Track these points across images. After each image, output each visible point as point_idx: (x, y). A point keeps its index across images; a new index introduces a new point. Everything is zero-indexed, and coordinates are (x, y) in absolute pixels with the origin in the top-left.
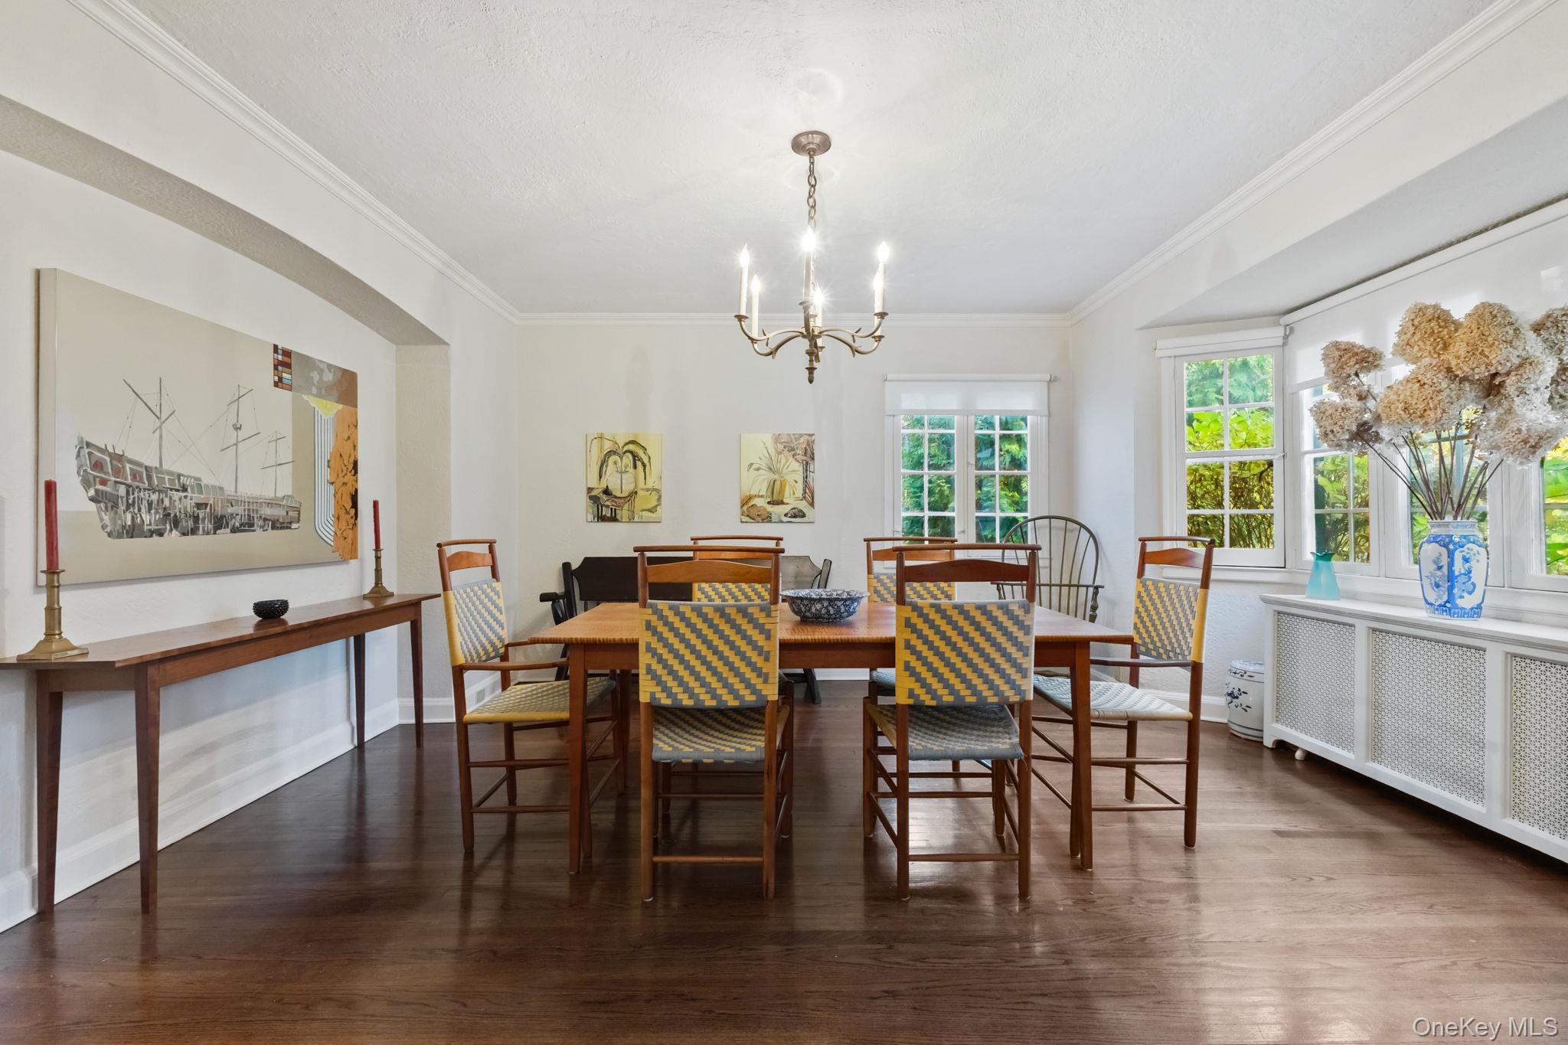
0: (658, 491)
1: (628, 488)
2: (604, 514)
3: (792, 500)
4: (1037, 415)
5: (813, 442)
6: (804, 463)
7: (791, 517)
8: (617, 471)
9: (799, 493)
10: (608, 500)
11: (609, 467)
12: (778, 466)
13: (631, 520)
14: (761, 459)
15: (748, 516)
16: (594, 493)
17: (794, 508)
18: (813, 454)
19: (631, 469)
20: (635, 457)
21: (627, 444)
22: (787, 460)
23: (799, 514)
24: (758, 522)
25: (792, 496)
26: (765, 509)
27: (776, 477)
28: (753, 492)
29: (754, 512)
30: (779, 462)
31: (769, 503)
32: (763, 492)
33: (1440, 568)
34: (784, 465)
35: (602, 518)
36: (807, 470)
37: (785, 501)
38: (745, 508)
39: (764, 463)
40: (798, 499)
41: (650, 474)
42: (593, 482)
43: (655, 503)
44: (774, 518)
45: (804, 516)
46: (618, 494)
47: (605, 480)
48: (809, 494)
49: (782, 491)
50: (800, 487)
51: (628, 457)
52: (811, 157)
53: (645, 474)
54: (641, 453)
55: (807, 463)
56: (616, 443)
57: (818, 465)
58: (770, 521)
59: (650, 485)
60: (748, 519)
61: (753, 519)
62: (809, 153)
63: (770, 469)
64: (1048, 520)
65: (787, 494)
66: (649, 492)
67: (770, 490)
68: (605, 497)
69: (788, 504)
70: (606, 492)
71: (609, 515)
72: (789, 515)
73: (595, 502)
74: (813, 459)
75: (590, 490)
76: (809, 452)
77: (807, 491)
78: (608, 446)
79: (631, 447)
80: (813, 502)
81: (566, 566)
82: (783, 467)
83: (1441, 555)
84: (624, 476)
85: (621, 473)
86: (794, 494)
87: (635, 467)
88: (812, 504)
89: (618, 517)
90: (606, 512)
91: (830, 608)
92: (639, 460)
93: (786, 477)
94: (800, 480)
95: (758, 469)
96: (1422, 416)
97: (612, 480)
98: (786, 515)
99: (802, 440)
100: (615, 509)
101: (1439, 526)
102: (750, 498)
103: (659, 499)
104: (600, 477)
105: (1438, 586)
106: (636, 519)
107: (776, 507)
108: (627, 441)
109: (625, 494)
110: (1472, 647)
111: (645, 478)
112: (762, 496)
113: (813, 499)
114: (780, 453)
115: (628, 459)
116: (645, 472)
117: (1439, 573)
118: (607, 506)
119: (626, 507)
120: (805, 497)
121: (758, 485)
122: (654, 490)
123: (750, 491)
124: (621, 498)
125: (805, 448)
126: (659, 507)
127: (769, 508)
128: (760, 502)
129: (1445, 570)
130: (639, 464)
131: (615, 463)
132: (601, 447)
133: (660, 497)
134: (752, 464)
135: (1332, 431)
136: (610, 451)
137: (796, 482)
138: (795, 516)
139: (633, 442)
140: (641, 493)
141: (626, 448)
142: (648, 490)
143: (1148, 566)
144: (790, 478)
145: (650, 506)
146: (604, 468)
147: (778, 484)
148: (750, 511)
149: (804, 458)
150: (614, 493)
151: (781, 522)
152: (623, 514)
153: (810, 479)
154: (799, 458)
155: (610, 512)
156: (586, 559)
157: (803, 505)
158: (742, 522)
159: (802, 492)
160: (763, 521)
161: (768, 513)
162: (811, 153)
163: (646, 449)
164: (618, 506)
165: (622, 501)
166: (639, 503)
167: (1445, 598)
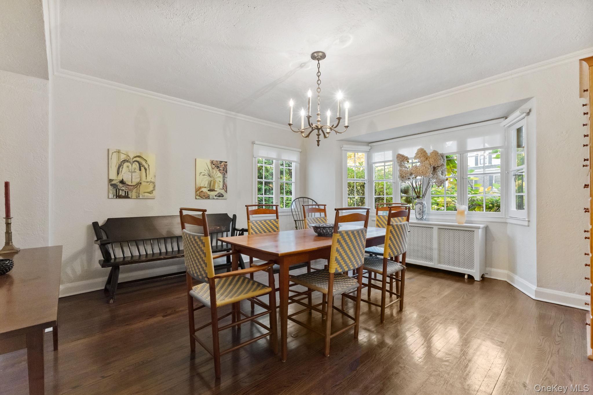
0: (153, 183)
1: (135, 181)
2: (120, 194)
3: (218, 189)
4: (296, 163)
5: (227, 165)
6: (223, 173)
7: (218, 197)
8: (129, 171)
9: (221, 187)
10: (123, 187)
11: (123, 169)
12: (213, 175)
13: (138, 197)
14: (205, 171)
15: (199, 196)
16: (113, 183)
17: (219, 193)
18: (227, 170)
19: (138, 171)
20: (140, 164)
21: (135, 157)
22: (216, 172)
23: (220, 196)
24: (204, 199)
25: (218, 188)
26: (207, 193)
27: (212, 179)
28: (202, 185)
29: (202, 194)
30: (213, 172)
31: (209, 190)
32: (206, 186)
33: (421, 210)
34: (215, 174)
35: (119, 196)
36: (224, 177)
37: (215, 190)
38: (198, 192)
39: (206, 172)
40: (221, 189)
41: (149, 174)
42: (113, 175)
43: (151, 189)
44: (211, 197)
45: (223, 196)
46: (130, 184)
47: (121, 175)
48: (225, 187)
49: (214, 185)
50: (221, 184)
51: (136, 164)
52: (318, 61)
53: (146, 174)
54: (144, 163)
55: (224, 174)
56: (129, 156)
57: (229, 175)
58: (209, 199)
59: (149, 179)
60: (199, 198)
61: (201, 197)
62: (317, 60)
63: (209, 175)
64: (303, 198)
65: (216, 187)
66: (149, 183)
67: (209, 185)
68: (121, 185)
69: (216, 191)
70: (122, 182)
71: (124, 195)
72: (217, 196)
73: (114, 187)
74: (226, 172)
75: (110, 180)
76: (225, 169)
77: (224, 186)
78: (123, 157)
79: (138, 159)
80: (227, 190)
81: (95, 224)
82: (215, 175)
83: (421, 207)
84: (133, 174)
85: (132, 172)
86: (219, 187)
87: (140, 170)
88: (226, 191)
89: (130, 196)
90: (122, 193)
91: (324, 230)
92: (142, 166)
93: (216, 179)
94: (222, 181)
95: (204, 175)
96: (425, 175)
97: (126, 175)
98: (216, 196)
99: (222, 164)
100: (128, 192)
101: (419, 200)
102: (200, 188)
103: (154, 187)
104: (118, 174)
105: (420, 214)
106: (141, 197)
107: (212, 192)
108: (136, 156)
109: (134, 184)
110: (430, 227)
111: (146, 176)
112: (205, 187)
113: (227, 189)
114: (213, 169)
115: (136, 165)
116: (146, 173)
117: (420, 211)
118: (123, 190)
119: (134, 191)
120: (223, 188)
121: (203, 182)
122: (151, 182)
123: (200, 185)
124: (131, 186)
125: (224, 167)
126: (154, 191)
127: (209, 193)
128: (205, 190)
129: (422, 210)
130: (142, 168)
131: (128, 167)
132: (119, 157)
133: (155, 186)
134: (201, 173)
135: (405, 176)
136: (125, 160)
137: (220, 182)
138: (219, 196)
139: (139, 157)
140: (143, 184)
141: (135, 159)
142: (148, 182)
143: (379, 212)
144: (218, 180)
145: (149, 190)
146: (121, 169)
147: (212, 183)
148: (200, 194)
149: (223, 172)
150: (127, 183)
151: (214, 199)
152: (133, 194)
153: (225, 181)
154: (221, 171)
155: (124, 193)
156: (108, 219)
157: (223, 192)
158: (196, 199)
159: (222, 186)
160: (206, 198)
161: (208, 195)
162: (318, 60)
163: (147, 161)
164: (130, 190)
165: (132, 187)
166: (142, 189)
167: (422, 217)
